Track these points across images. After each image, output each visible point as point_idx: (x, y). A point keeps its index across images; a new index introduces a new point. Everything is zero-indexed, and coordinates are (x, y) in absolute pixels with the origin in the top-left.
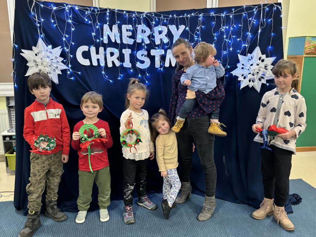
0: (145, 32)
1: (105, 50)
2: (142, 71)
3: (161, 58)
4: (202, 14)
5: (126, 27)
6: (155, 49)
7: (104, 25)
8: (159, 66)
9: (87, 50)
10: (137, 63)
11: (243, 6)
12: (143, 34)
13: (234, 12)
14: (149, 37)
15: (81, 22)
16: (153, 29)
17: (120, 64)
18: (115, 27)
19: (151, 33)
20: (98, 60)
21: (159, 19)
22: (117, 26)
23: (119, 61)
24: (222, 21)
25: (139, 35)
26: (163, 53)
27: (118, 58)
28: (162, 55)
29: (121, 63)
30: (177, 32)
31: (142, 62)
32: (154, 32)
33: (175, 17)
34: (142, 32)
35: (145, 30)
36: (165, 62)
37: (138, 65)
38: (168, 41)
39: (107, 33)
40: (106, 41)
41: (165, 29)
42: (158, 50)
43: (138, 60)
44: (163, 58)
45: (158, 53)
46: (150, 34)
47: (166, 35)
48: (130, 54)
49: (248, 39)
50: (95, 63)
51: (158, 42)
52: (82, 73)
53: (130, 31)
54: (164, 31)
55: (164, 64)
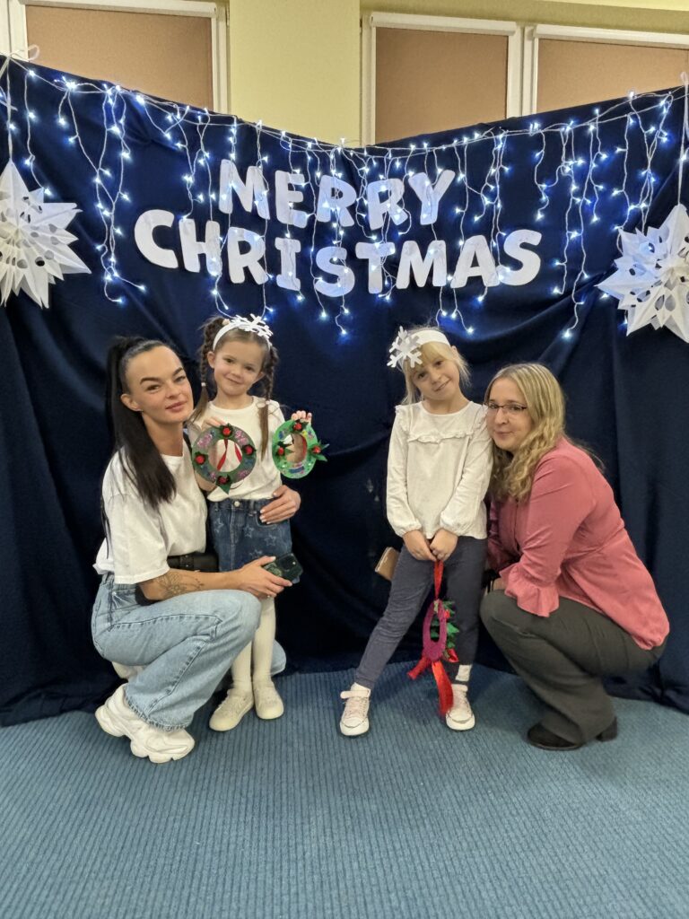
0: (341, 195)
1: (224, 232)
2: (333, 305)
3: (385, 265)
4: (505, 132)
5: (287, 178)
6: (370, 241)
7: (224, 161)
8: (380, 290)
9: (169, 224)
10: (316, 281)
11: (626, 98)
12: (334, 199)
13: (599, 116)
14: (352, 209)
15: (153, 141)
16: (363, 189)
17: (266, 279)
18: (255, 173)
19: (358, 200)
20: (202, 258)
21: (381, 161)
22: (261, 172)
23: (264, 268)
24: (564, 145)
25: (324, 201)
26: (393, 251)
27: (261, 262)
28: (389, 257)
29: (271, 277)
30: (431, 191)
31: (332, 279)
32: (366, 197)
33: (425, 151)
34: (333, 194)
35: (341, 189)
36: (396, 276)
37: (321, 285)
38: (405, 217)
39: (230, 186)
40: (226, 207)
41: (397, 188)
42: (377, 245)
43: (318, 271)
45: (377, 253)
46: (356, 202)
47: (400, 203)
48: (297, 255)
49: (646, 189)
50: (192, 266)
51: (376, 222)
52: (150, 291)
53: (297, 190)
54: (395, 191)
55: (394, 281)
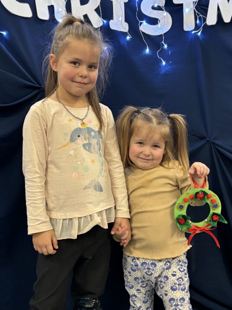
2: (154, 41)
3: (196, 7)
8: (193, 28)
10: (141, 24)
17: (101, 24)
20: (51, 8)
23: (100, 15)
27: (97, 10)
29: (105, 22)
31: (153, 21)
36: (206, 16)
37: (145, 28)
43: (143, 17)
44: (201, 8)
48: (125, 4)
50: (43, 14)
52: (9, 34)
55: (205, 20)
